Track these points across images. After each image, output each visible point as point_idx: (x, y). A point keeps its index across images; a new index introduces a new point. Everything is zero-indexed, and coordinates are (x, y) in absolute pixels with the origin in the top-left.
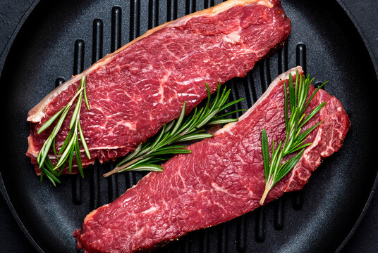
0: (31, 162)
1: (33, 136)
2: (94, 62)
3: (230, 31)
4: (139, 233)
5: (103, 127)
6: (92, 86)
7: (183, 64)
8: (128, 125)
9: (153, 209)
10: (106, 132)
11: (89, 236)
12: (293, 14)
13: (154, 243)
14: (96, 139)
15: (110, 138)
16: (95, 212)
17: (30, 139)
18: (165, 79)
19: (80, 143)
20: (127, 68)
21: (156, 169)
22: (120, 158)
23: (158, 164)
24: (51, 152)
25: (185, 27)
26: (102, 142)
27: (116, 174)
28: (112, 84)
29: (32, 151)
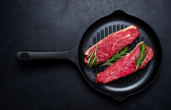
0: (86, 64)
1: (86, 58)
2: (98, 42)
3: (128, 34)
4: (109, 78)
5: (101, 56)
6: (99, 47)
7: (118, 42)
8: (106, 55)
9: (112, 73)
10: (102, 56)
11: (98, 79)
12: (140, 30)
13: (113, 80)
14: (100, 58)
15: (103, 58)
16: (99, 74)
17: (85, 58)
18: (114, 45)
19: (96, 59)
20: (106, 43)
22: (104, 62)
23: (112, 63)
24: (90, 61)
25: (118, 34)
26: (101, 59)
27: (103, 66)
28: (103, 46)
29: (86, 61)
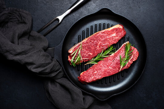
0: (69, 62)
1: (70, 56)
2: (83, 40)
3: (113, 33)
4: (93, 77)
5: (85, 54)
6: (83, 45)
7: (103, 41)
8: (91, 54)
9: (96, 72)
10: (86, 55)
11: (81, 78)
12: (126, 30)
13: (96, 80)
14: (84, 57)
15: (87, 57)
16: (83, 73)
17: (69, 57)
18: (99, 44)
19: (80, 58)
20: (91, 41)
21: (96, 63)
22: (89, 61)
23: (96, 62)
24: (74, 60)
25: (103, 33)
26: (85, 57)
27: (87, 64)
28: (87, 45)
29: (69, 59)
